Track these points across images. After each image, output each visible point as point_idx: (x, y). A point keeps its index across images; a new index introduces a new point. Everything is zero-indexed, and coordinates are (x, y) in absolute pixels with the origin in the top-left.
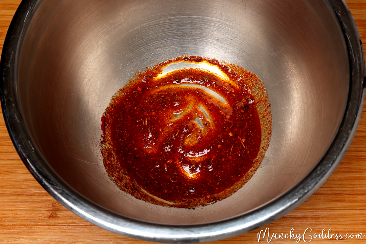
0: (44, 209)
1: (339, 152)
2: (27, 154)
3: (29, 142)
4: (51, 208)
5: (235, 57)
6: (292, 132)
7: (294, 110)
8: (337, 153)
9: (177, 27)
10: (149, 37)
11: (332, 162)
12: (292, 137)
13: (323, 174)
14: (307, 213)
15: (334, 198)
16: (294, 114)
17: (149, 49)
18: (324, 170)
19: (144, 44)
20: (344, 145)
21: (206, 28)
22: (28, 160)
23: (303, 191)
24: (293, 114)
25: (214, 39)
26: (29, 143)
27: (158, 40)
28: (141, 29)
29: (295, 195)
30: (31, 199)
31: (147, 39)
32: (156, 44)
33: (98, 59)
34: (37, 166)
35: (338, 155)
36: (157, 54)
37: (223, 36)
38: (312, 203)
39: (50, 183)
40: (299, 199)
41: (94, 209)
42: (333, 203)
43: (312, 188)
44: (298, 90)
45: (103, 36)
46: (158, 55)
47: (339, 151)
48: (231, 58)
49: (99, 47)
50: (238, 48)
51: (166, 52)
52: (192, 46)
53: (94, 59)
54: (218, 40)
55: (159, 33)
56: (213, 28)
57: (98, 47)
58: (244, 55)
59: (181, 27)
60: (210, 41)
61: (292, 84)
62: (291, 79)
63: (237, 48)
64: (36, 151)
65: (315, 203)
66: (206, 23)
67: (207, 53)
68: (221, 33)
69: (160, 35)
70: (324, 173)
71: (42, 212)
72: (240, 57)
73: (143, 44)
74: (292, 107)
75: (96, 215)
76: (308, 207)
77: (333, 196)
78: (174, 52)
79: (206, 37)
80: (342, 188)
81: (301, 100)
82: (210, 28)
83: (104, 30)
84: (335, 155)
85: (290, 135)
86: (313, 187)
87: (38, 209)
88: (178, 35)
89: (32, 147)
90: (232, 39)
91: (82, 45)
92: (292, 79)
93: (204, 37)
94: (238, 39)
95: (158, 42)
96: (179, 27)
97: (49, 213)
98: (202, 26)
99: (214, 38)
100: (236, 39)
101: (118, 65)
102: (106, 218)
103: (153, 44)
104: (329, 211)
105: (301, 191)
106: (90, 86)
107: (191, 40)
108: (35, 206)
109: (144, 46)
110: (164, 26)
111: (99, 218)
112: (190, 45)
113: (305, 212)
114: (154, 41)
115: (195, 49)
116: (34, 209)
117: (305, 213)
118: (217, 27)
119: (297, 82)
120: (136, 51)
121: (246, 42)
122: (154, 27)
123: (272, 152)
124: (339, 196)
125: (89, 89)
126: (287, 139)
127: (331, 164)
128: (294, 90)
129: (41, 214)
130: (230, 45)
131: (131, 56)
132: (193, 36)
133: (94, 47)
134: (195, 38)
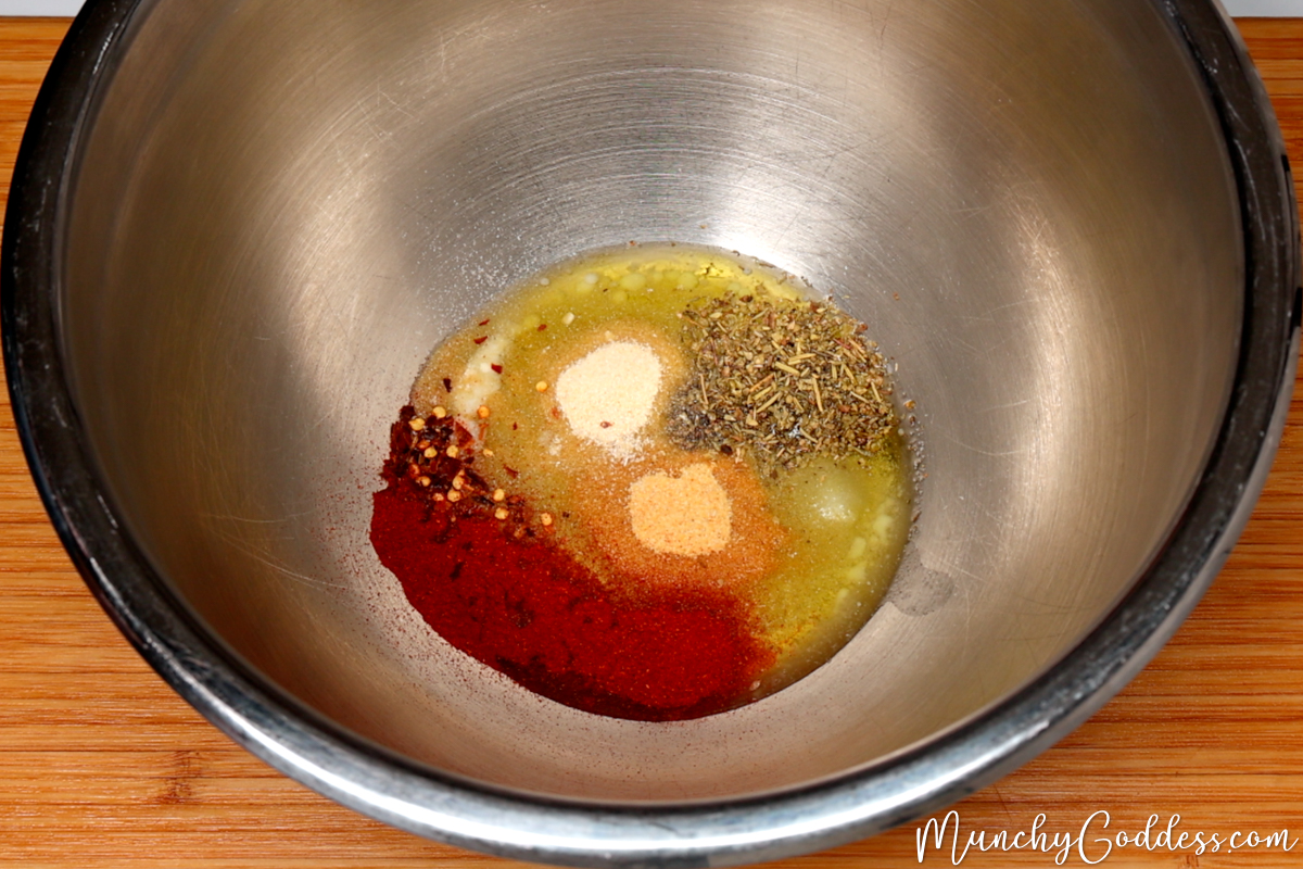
0: (147, 773)
1: (1198, 561)
2: (91, 539)
3: (100, 499)
4: (173, 770)
5: (842, 219)
6: (1036, 489)
7: (1046, 413)
8: (1193, 564)
9: (639, 108)
10: (537, 142)
11: (1173, 594)
12: (1038, 506)
13: (1139, 637)
14: (1084, 786)
15: (1181, 732)
16: (1047, 427)
17: (537, 184)
18: (1144, 624)
19: (521, 164)
20: (1217, 535)
21: (742, 113)
22: (93, 561)
23: (1068, 695)
24: (1044, 425)
25: (767, 153)
26: (98, 501)
27: (569, 153)
28: (508, 112)
29: (1039, 709)
30: (98, 738)
31: (531, 147)
32: (563, 165)
33: (355, 216)
34: (127, 585)
35: (1197, 569)
36: (564, 202)
37: (802, 142)
38: (1101, 750)
39: (169, 646)
40: (1053, 723)
41: (325, 740)
42: (1179, 751)
43: (1100, 686)
44: (1062, 341)
45: (372, 135)
46: (567, 206)
47: (1198, 556)
48: (826, 221)
49: (361, 172)
50: (855, 188)
51: (599, 195)
52: (691, 177)
53: (339, 215)
54: (783, 157)
55: (574, 127)
56: (764, 114)
57: (355, 172)
58: (876, 210)
59: (652, 109)
60: (753, 158)
61: (1044, 317)
62: (1037, 299)
63: (850, 185)
64: (122, 529)
65: (1113, 750)
66: (742, 95)
67: (744, 201)
68: (795, 132)
69: (577, 133)
70: (1144, 632)
71: (141, 783)
72: (860, 218)
73: (515, 167)
74: (1039, 401)
75: (329, 763)
76: (1090, 766)
77: (1179, 727)
78: (625, 197)
79: (741, 146)
80: (1208, 698)
81: (1072, 374)
82: (756, 112)
83: (379, 112)
84: (1184, 571)
85: (1030, 499)
86: (1105, 681)
87: (125, 773)
88: (639, 138)
89: (110, 516)
90: (833, 153)
91: (298, 163)
92: (1042, 301)
93: (732, 145)
94: (853, 153)
95: (568, 160)
96: (646, 109)
97: (164, 787)
98: (727, 108)
99: (768, 150)
100: (847, 153)
101: (426, 238)
102: (367, 775)
103: (554, 165)
104: (1164, 781)
105: (1062, 695)
106: (323, 311)
107: (685, 153)
108: (113, 760)
109: (517, 171)
110: (592, 101)
111: (341, 774)
112: (683, 171)
113: (1078, 783)
114: (555, 156)
115: (700, 189)
116: (111, 772)
117: (1078, 786)
118: (781, 112)
119: (1059, 312)
120: (488, 189)
121: (883, 167)
122: (557, 105)
123: (967, 560)
124: (1196, 725)
125: (319, 321)
126: (1019, 512)
127: (1169, 600)
128: (1048, 341)
129: (134, 789)
130: (824, 176)
131: (472, 206)
132: (695, 139)
133: (342, 172)
134: (700, 148)
